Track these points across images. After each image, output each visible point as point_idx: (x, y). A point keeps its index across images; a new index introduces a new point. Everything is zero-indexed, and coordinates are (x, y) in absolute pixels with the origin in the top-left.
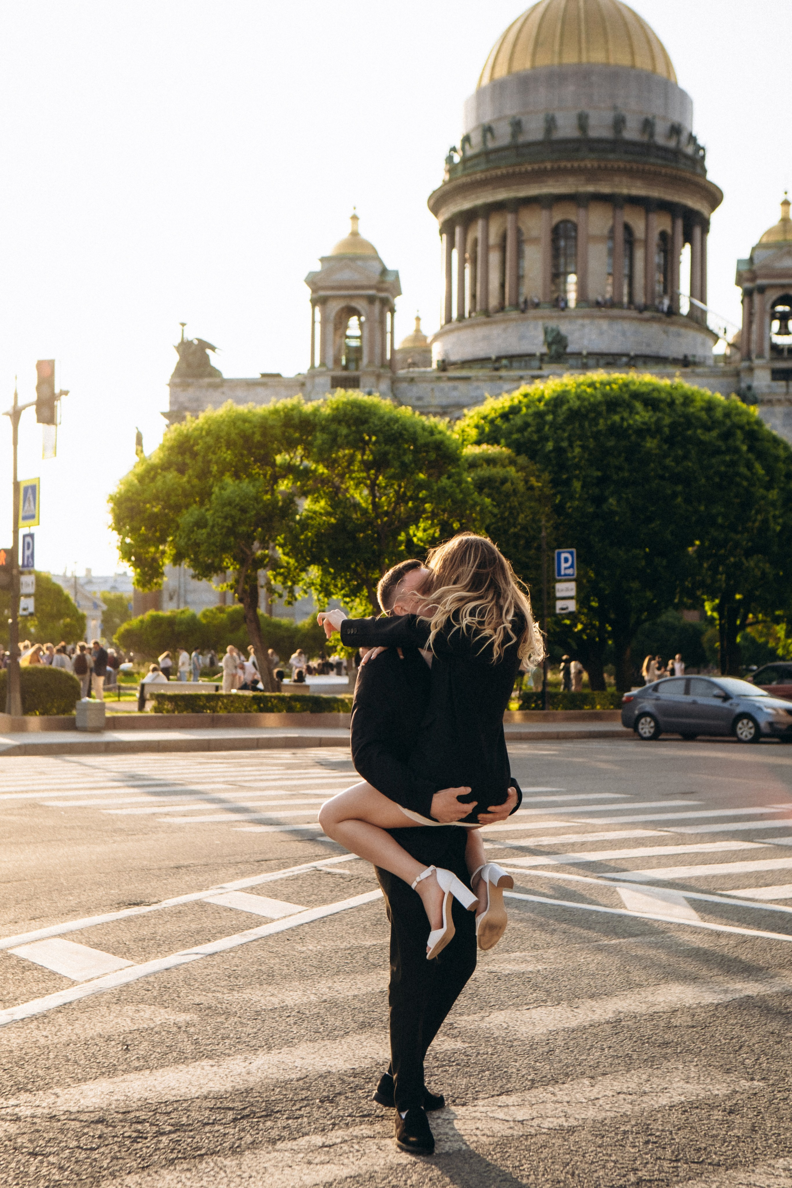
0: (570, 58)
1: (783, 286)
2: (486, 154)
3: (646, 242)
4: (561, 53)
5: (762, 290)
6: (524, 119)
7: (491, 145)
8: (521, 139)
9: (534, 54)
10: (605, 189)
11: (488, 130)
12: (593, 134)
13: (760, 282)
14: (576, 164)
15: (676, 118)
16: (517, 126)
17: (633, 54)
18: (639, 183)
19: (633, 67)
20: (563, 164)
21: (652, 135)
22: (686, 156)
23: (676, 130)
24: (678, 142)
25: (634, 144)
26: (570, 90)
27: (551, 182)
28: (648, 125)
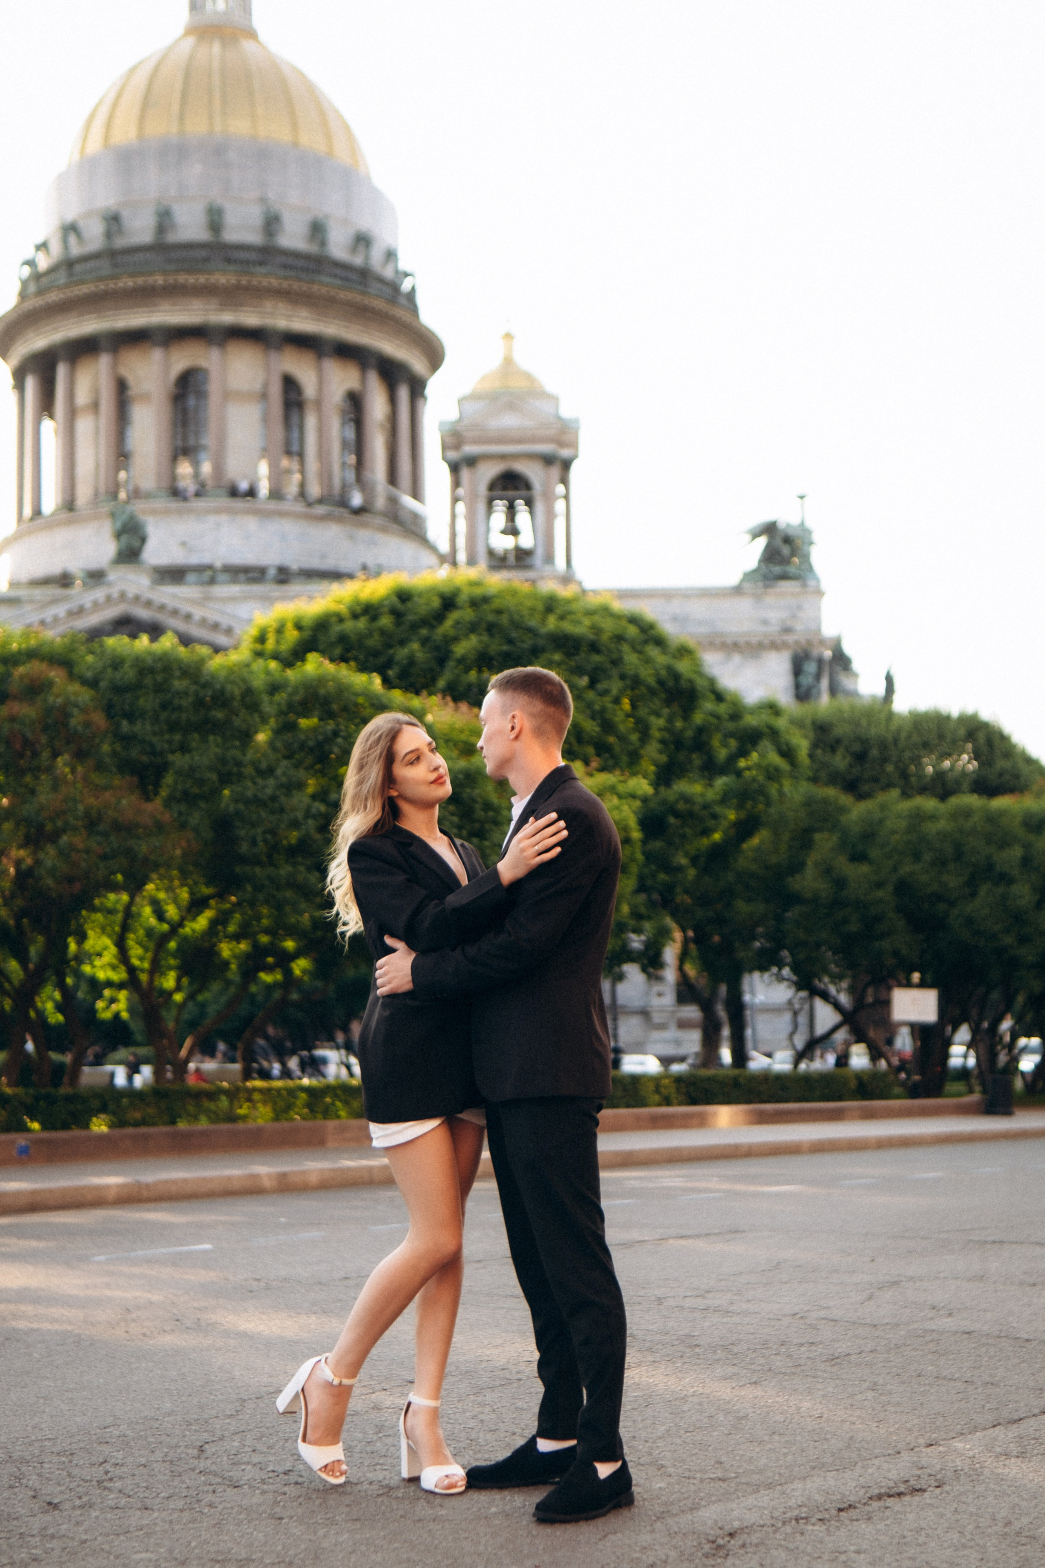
0: (197, 127)
1: (503, 457)
2: (68, 264)
3: (319, 403)
4: (182, 118)
5: (471, 462)
6: (125, 214)
7: (76, 250)
8: (120, 243)
9: (142, 119)
10: (250, 319)
11: (70, 229)
12: (231, 235)
13: (469, 449)
14: (202, 279)
15: (364, 223)
16: (113, 221)
17: (295, 126)
18: (304, 313)
19: (295, 144)
20: (182, 278)
21: (323, 244)
22: (381, 280)
23: (362, 241)
24: (367, 257)
25: (296, 255)
26: (195, 171)
27: (165, 305)
28: (317, 229)
